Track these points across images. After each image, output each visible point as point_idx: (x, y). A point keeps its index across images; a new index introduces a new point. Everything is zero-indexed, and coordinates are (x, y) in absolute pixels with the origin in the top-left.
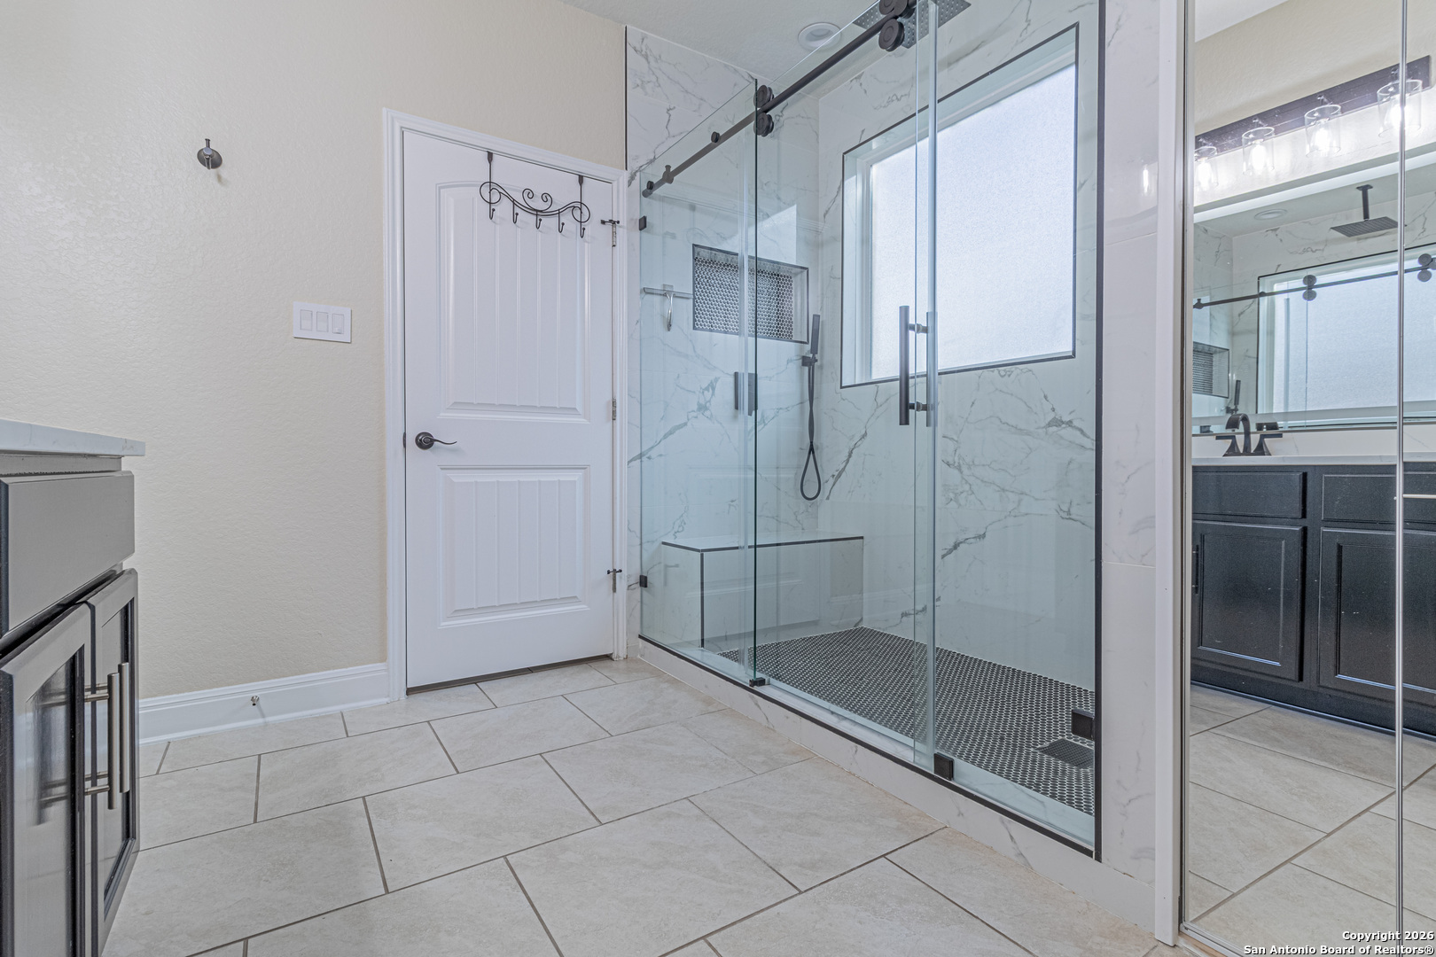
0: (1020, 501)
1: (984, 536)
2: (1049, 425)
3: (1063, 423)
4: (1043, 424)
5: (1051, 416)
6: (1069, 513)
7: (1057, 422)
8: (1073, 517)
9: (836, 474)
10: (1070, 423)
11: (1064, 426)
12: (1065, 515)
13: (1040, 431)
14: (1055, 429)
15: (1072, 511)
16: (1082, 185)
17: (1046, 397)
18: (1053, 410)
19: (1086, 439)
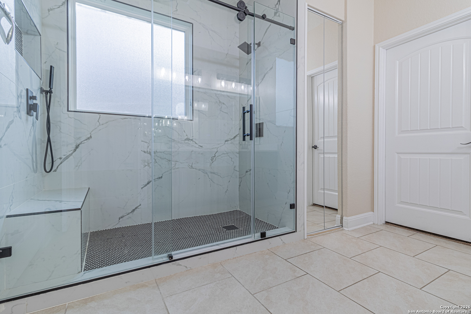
0: (175, 164)
1: (162, 177)
2: (186, 140)
3: (190, 139)
4: (183, 140)
5: (186, 137)
6: (192, 166)
7: (188, 139)
8: (193, 167)
9: (63, 157)
10: (192, 140)
11: (190, 140)
12: (191, 167)
13: (182, 141)
14: (187, 141)
15: (193, 166)
16: (195, 72)
17: (184, 131)
18: (187, 135)
19: (196, 145)
